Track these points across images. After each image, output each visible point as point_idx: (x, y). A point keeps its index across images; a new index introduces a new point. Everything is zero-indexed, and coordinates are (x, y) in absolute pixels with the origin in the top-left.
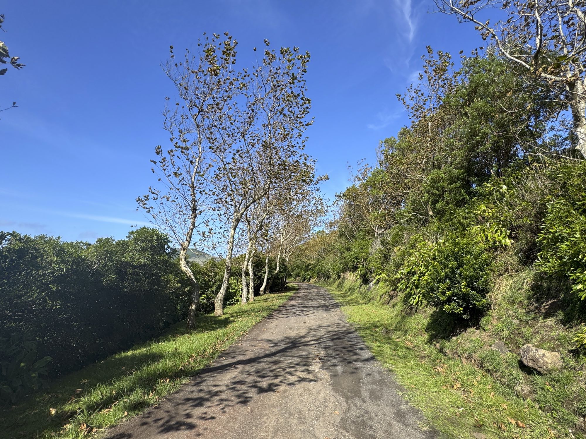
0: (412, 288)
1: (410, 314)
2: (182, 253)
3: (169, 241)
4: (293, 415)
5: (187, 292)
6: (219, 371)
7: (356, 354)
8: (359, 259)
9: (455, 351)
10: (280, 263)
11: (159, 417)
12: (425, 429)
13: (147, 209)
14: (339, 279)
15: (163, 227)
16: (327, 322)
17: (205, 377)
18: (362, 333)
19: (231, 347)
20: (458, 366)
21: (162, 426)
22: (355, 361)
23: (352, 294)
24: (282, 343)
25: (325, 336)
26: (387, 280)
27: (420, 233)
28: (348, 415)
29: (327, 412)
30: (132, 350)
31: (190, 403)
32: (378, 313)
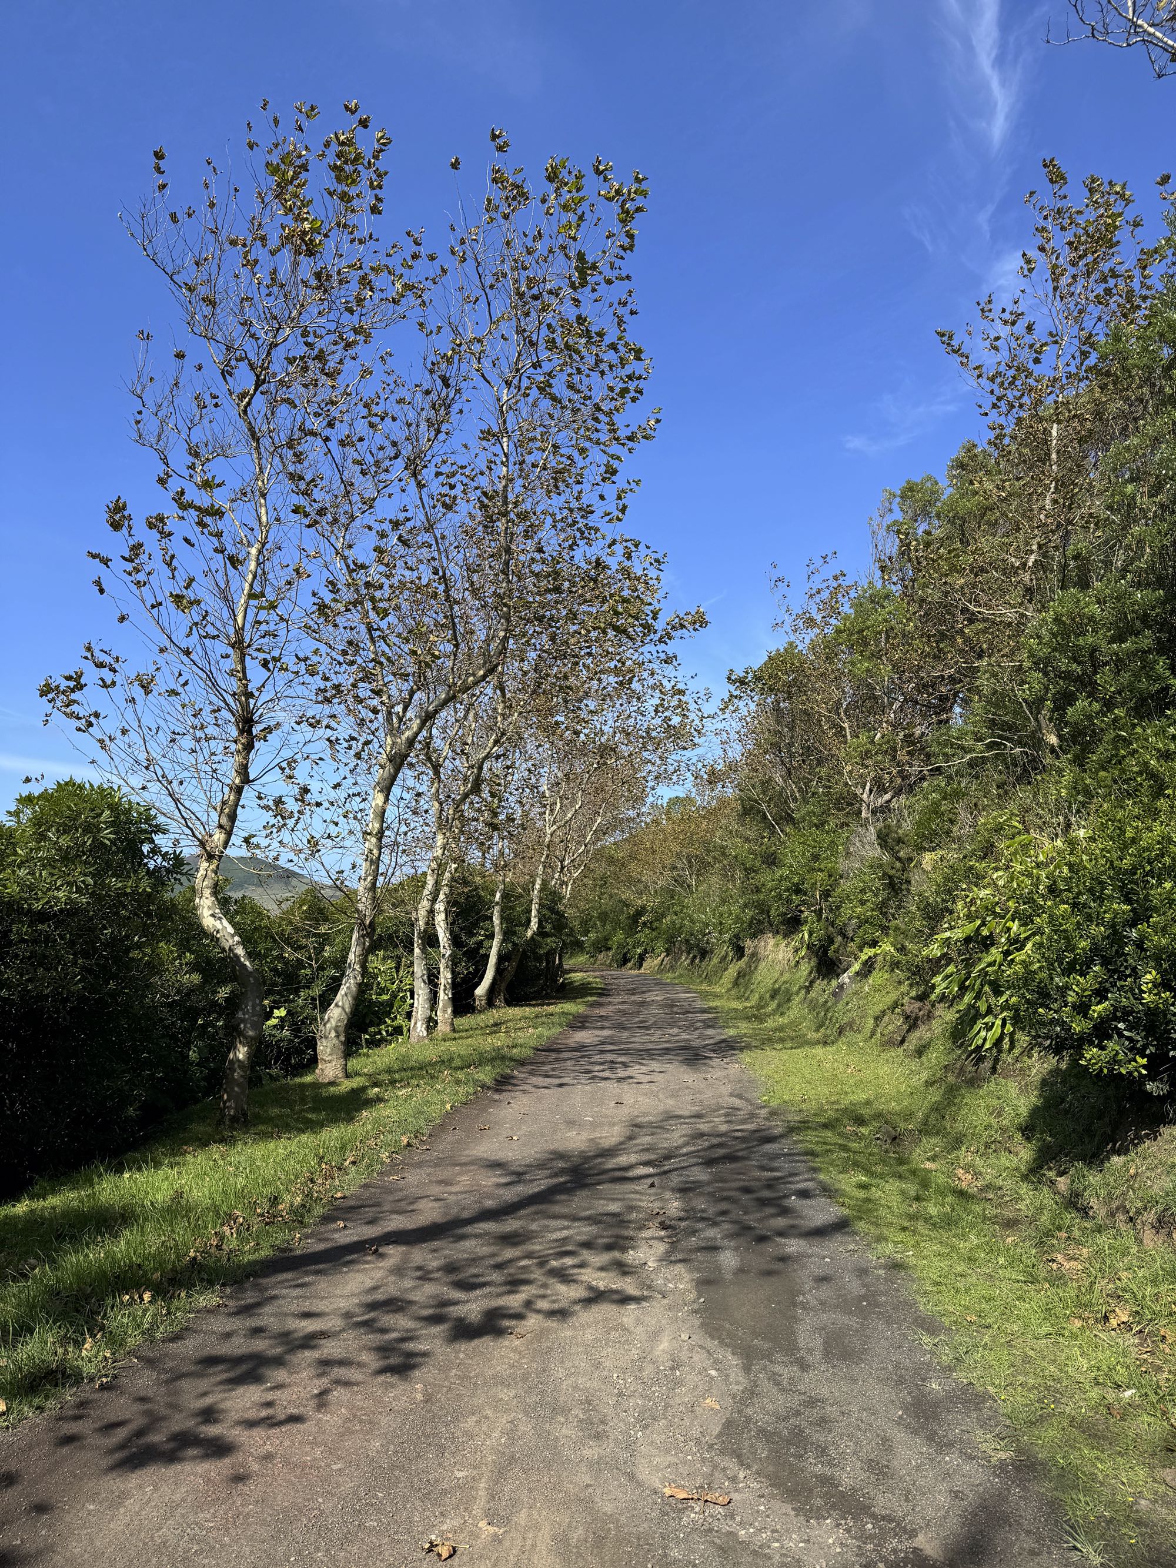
0: (980, 990)
1: (973, 1082)
2: (202, 872)
3: (159, 829)
4: (565, 1411)
5: (221, 1001)
6: (321, 1266)
7: (785, 1211)
8: (805, 894)
9: (1117, 1203)
10: (541, 905)
11: (113, 1418)
12: (1003, 1455)
13: (78, 718)
14: (740, 959)
15: (136, 781)
16: (693, 1102)
17: (273, 1287)
18: (810, 1139)
19: (366, 1186)
20: (1125, 1253)
21: (122, 1447)
22: (781, 1234)
23: (780, 1010)
24: (542, 1173)
25: (684, 1150)
26: (899, 962)
27: (1013, 807)
28: (749, 1411)
29: (678, 1400)
30: (31, 1198)
31: (220, 1373)
32: (867, 1074)
